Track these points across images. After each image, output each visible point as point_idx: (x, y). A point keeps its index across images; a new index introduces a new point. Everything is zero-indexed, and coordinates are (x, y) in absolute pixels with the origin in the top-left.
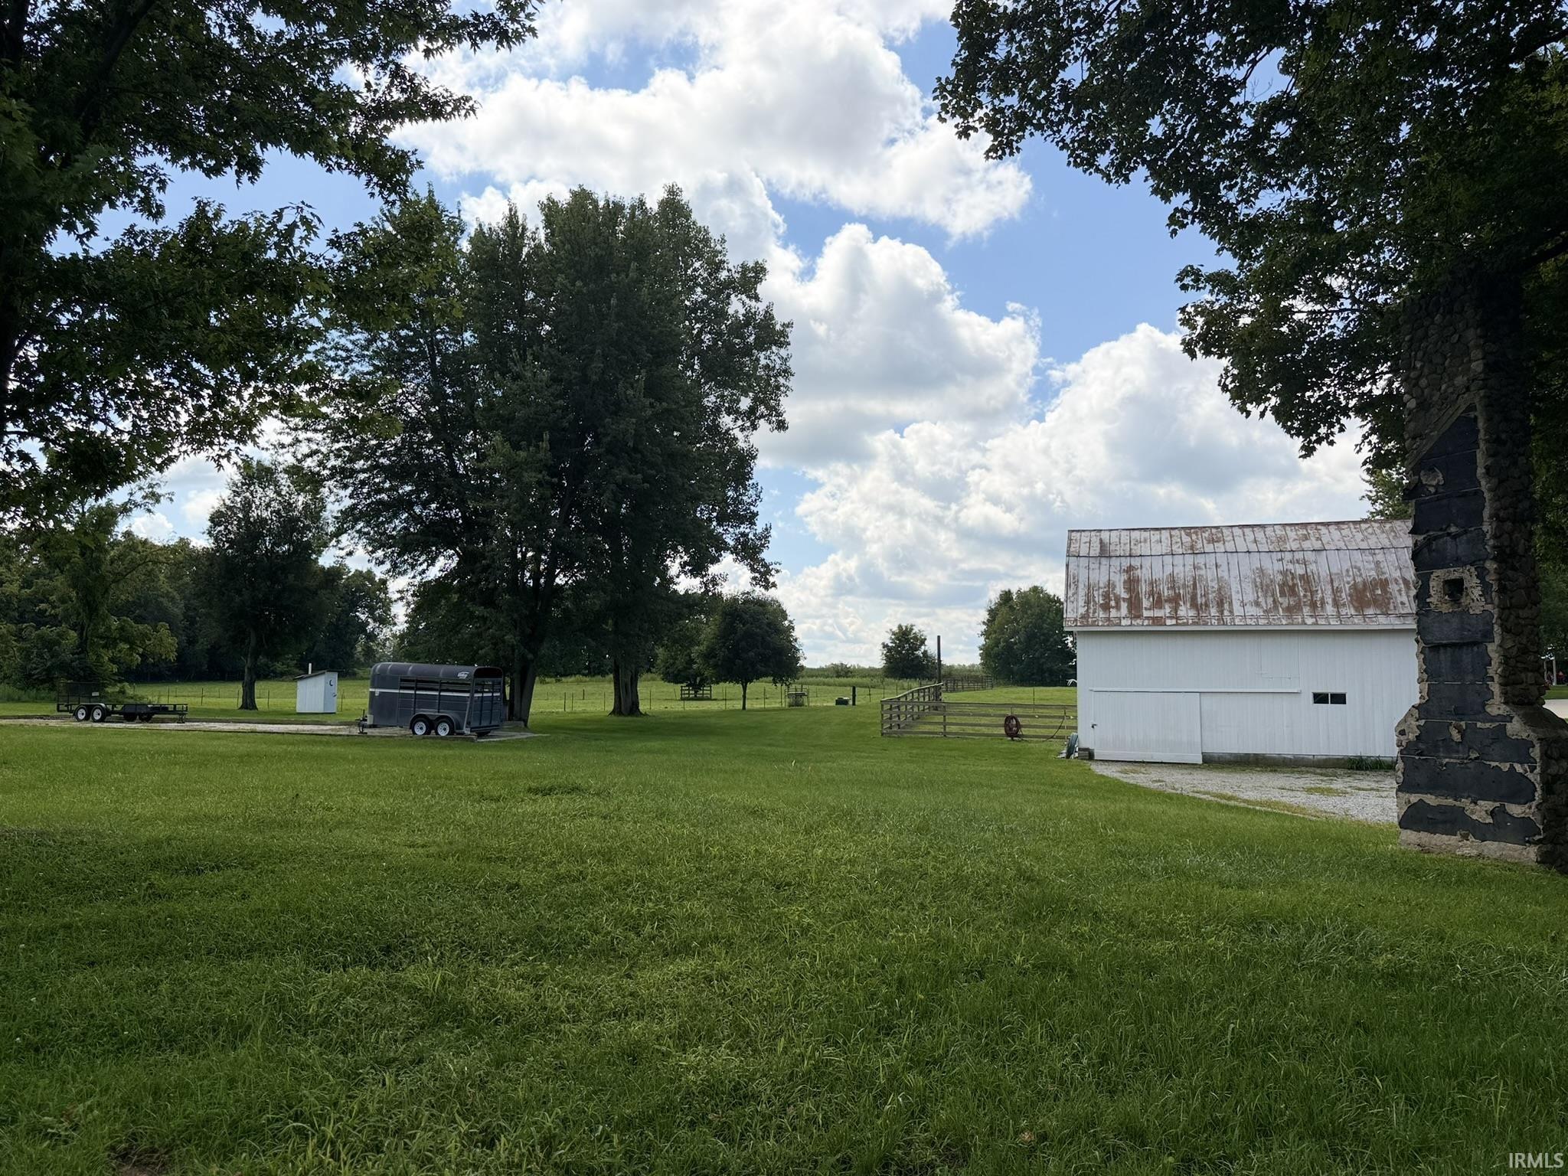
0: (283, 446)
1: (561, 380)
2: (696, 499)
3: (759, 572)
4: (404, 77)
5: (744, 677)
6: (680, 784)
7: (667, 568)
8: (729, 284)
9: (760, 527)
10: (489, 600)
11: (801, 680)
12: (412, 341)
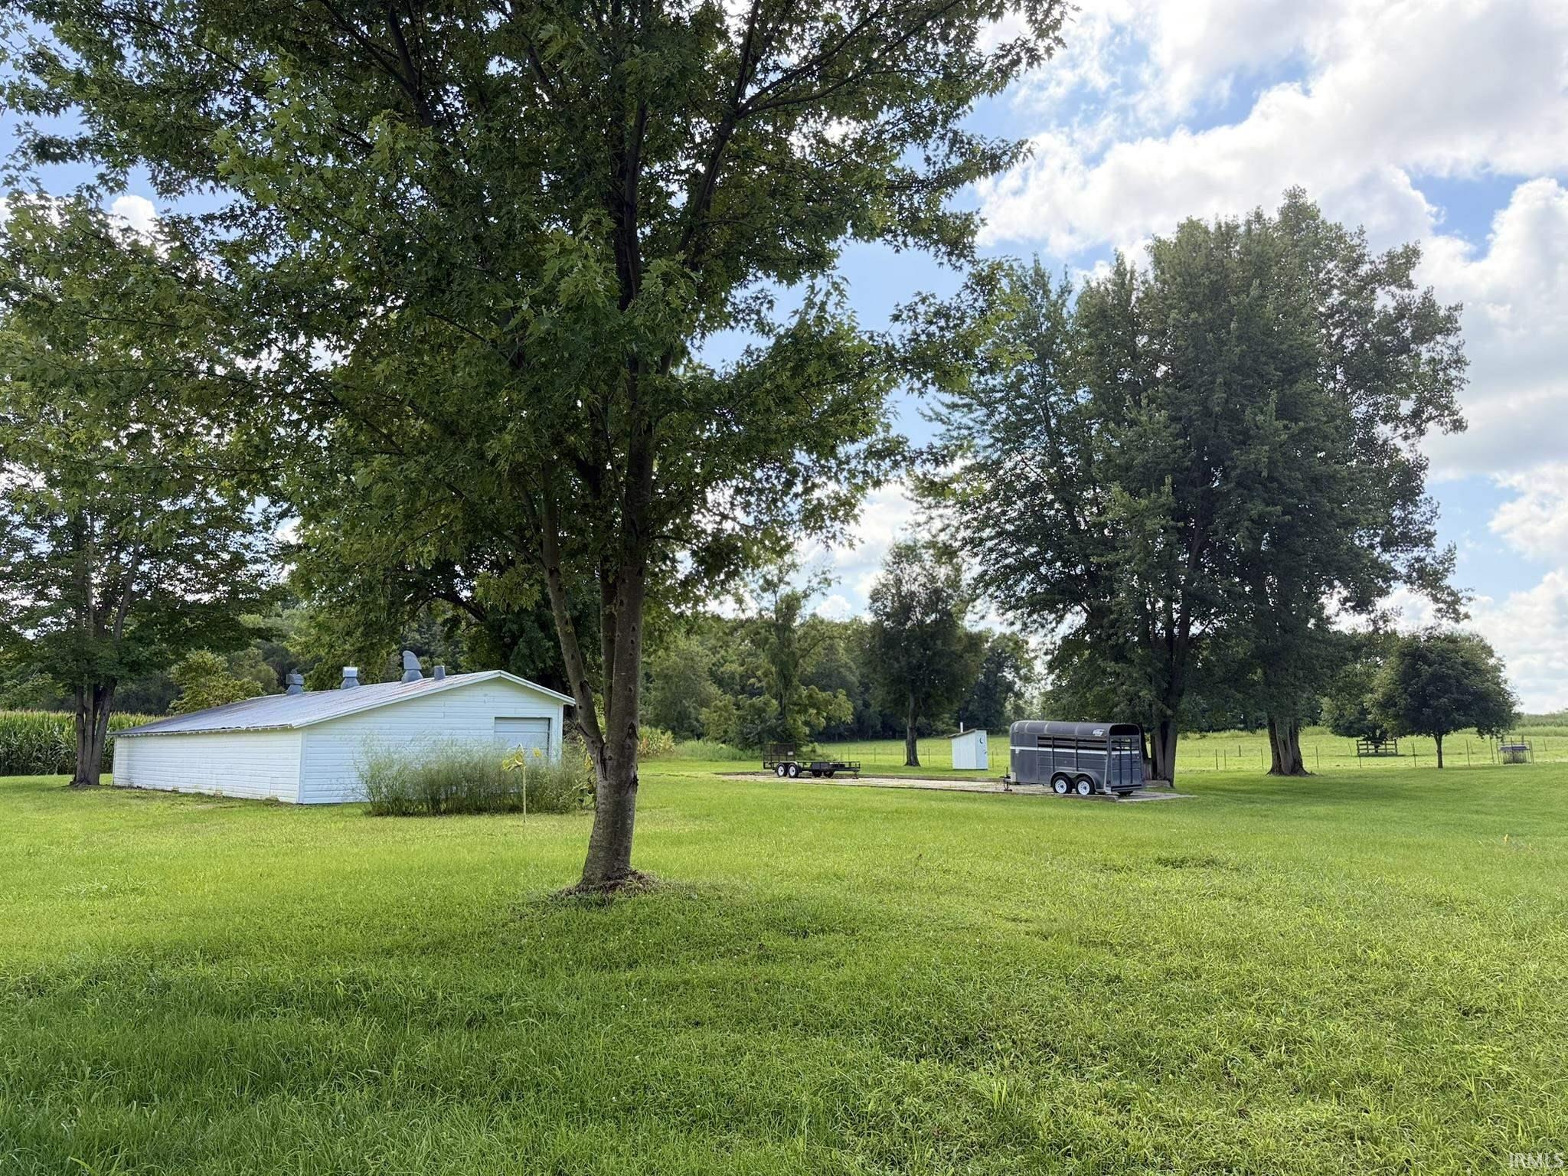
0: (919, 525)
1: (1180, 419)
2: (1350, 524)
3: (1445, 602)
4: (962, 142)
5: (1438, 728)
6: (1342, 861)
7: (1322, 607)
8: (1375, 278)
9: (1440, 547)
10: (1120, 654)
11: (1519, 730)
12: (1028, 409)
